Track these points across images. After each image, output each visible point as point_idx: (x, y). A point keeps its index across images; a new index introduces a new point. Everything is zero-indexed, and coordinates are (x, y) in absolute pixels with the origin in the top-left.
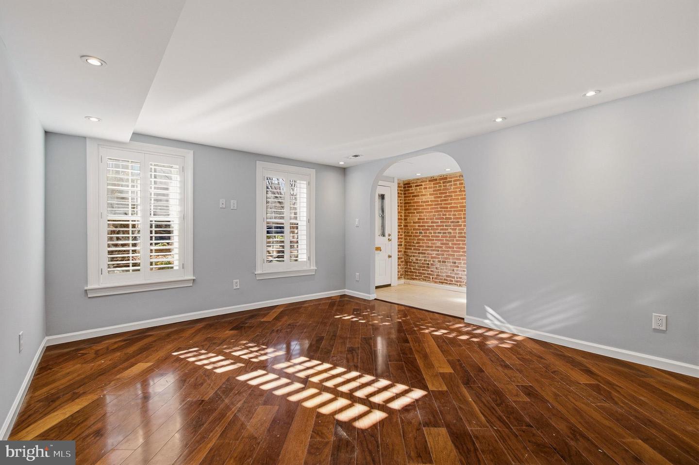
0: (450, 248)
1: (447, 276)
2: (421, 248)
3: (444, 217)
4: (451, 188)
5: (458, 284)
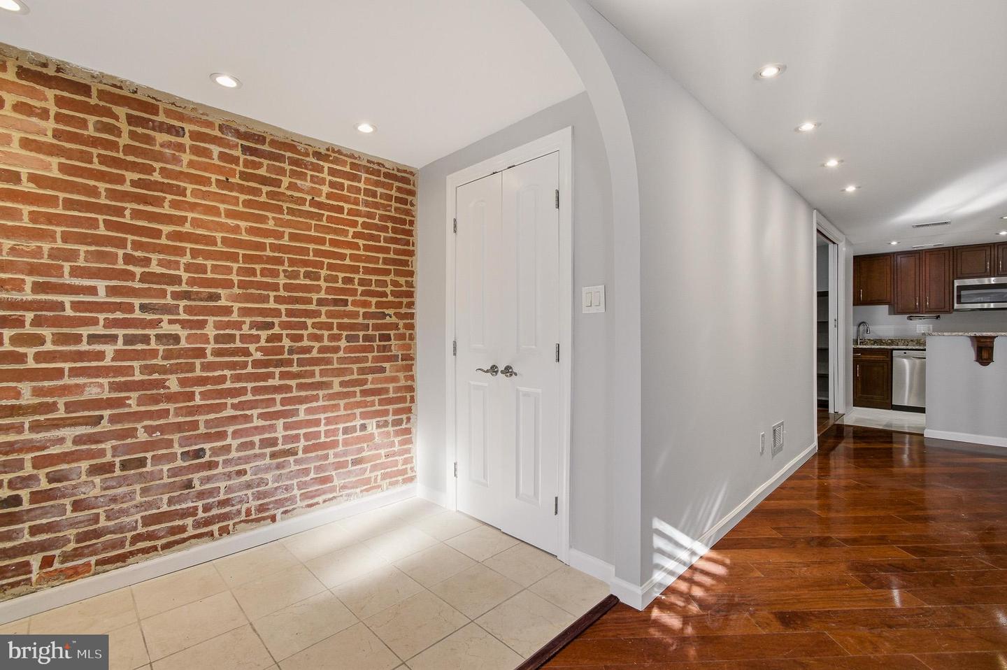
1: (154, 519)
4: (176, 159)
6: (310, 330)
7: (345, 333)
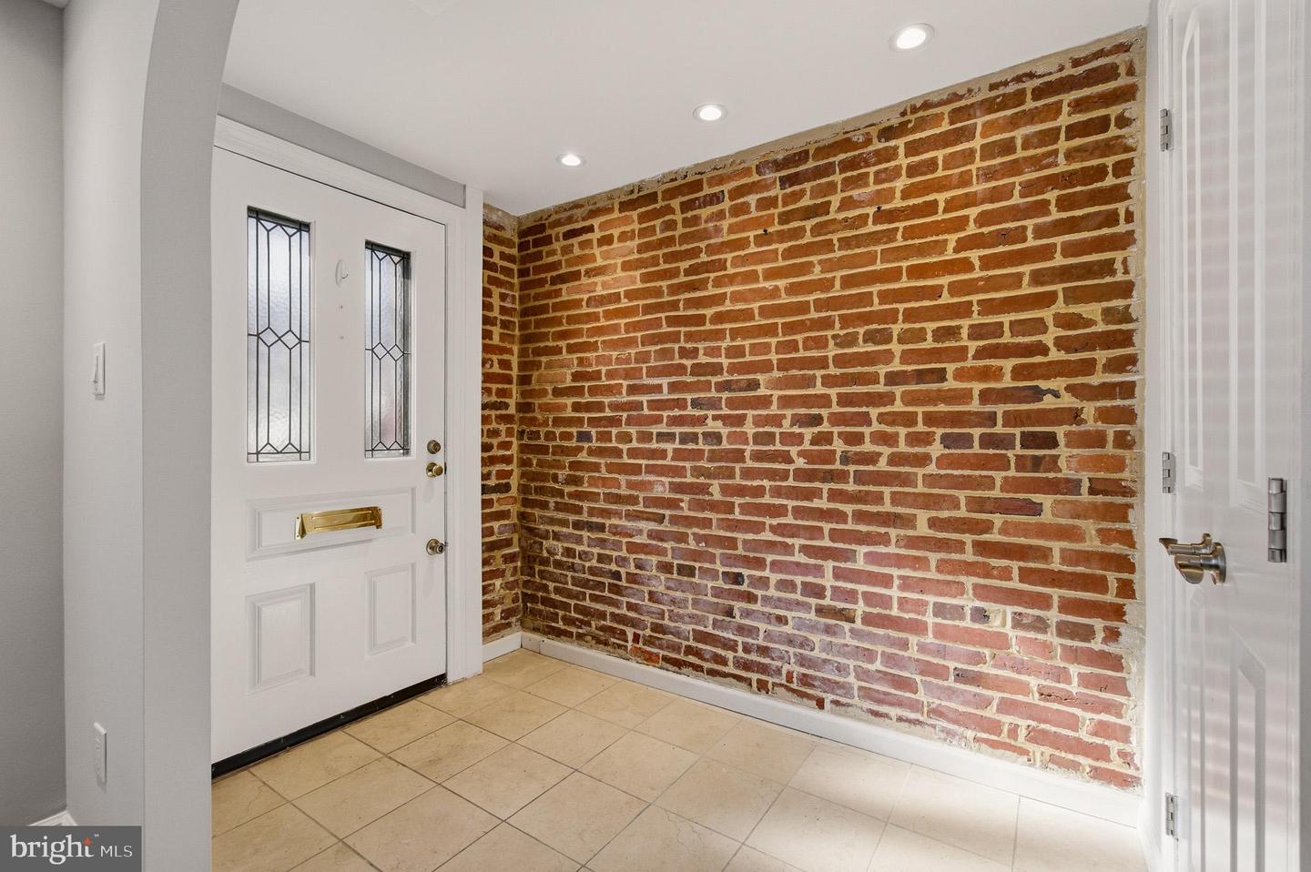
0: (714, 506)
1: (702, 637)
2: (586, 505)
3: (688, 363)
4: (718, 230)
5: (754, 677)
6: (876, 426)
7: (939, 432)
